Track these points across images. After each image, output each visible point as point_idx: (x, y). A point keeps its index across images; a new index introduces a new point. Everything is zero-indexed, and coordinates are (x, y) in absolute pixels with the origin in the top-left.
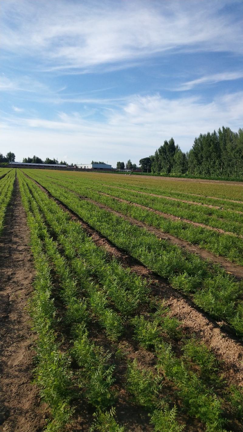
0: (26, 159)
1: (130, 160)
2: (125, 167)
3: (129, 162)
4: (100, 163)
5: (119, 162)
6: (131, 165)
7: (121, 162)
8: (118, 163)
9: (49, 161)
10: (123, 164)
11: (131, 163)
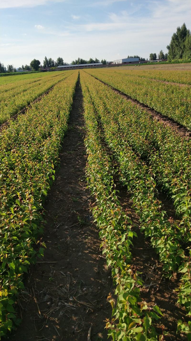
0: (74, 61)
1: (162, 51)
2: (157, 58)
3: (161, 53)
4: (135, 57)
5: (152, 54)
6: (163, 55)
7: (153, 53)
8: (150, 54)
9: (92, 61)
10: (155, 55)
11: (163, 53)
